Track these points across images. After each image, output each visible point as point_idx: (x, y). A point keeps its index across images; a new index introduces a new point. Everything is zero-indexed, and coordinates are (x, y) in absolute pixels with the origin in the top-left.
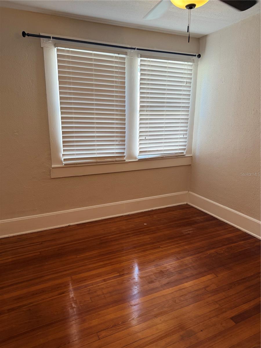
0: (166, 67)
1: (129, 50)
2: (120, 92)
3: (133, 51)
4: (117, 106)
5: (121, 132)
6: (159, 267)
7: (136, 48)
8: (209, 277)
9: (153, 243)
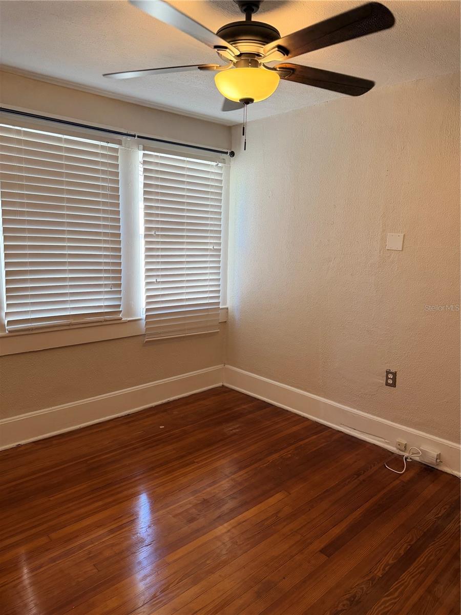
0: (183, 168)
1: (124, 137)
2: (112, 204)
3: (129, 138)
4: (105, 226)
5: (113, 271)
6: (199, 494)
7: (136, 136)
8: (279, 496)
9: (182, 457)
